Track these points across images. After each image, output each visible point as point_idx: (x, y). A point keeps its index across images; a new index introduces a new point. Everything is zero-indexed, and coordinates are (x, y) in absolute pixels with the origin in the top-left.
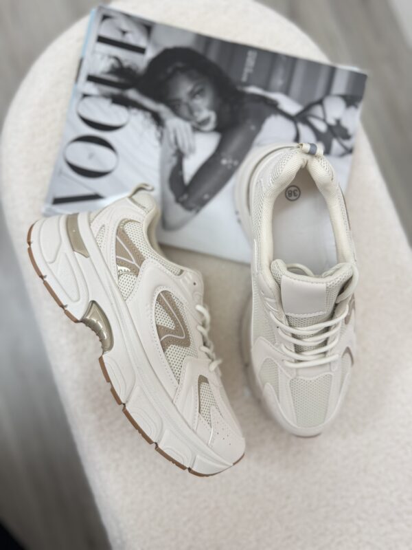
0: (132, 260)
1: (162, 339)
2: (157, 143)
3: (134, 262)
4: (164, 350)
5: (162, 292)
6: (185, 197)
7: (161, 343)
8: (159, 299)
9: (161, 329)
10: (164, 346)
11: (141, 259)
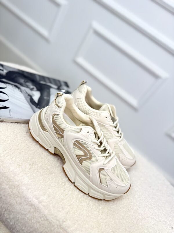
0: (60, 132)
1: (79, 160)
2: (21, 93)
3: (61, 133)
4: (81, 164)
5: (75, 141)
6: (39, 106)
7: (79, 161)
8: (74, 144)
9: (78, 156)
10: (81, 162)
11: (63, 131)
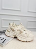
5: (17, 30)
9: (20, 33)
10: (21, 34)
11: (14, 29)
